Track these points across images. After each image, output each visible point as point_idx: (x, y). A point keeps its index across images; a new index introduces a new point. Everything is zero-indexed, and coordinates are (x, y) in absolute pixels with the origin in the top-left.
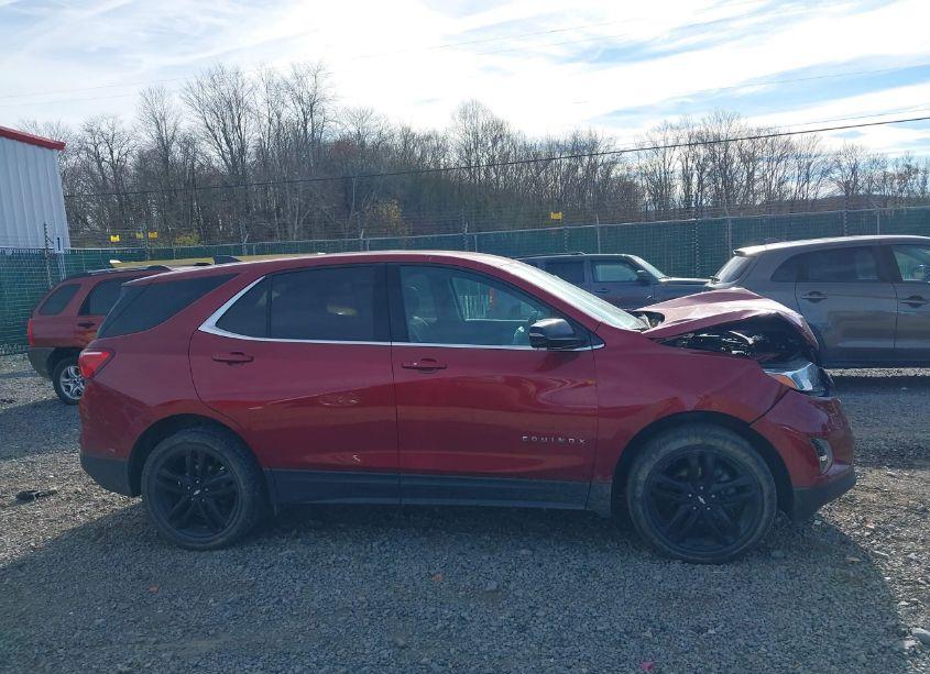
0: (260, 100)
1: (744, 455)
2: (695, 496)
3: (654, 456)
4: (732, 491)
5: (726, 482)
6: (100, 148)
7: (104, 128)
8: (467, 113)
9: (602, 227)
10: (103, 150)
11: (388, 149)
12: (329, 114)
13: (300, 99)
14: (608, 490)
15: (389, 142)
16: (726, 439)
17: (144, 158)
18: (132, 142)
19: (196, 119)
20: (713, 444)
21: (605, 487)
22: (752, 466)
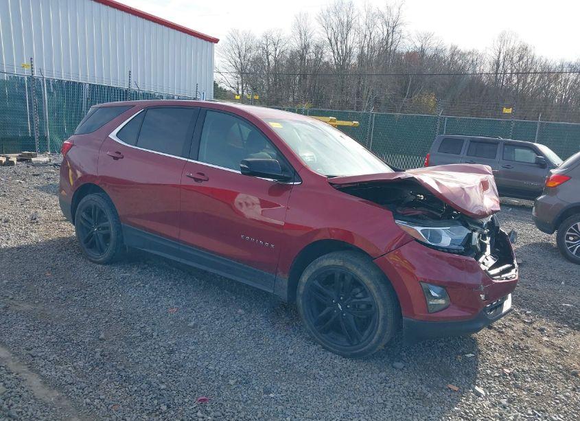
0: (361, 23)
1: (369, 282)
2: (336, 303)
3: (312, 267)
4: (363, 306)
5: (360, 298)
6: (270, 47)
7: (274, 35)
8: (503, 39)
9: (542, 123)
10: (271, 49)
11: (440, 60)
12: (404, 33)
13: (387, 23)
14: (285, 283)
15: (442, 55)
16: (359, 266)
17: (293, 55)
18: (287, 45)
19: (322, 32)
20: (349, 268)
21: (284, 281)
22: (374, 291)
